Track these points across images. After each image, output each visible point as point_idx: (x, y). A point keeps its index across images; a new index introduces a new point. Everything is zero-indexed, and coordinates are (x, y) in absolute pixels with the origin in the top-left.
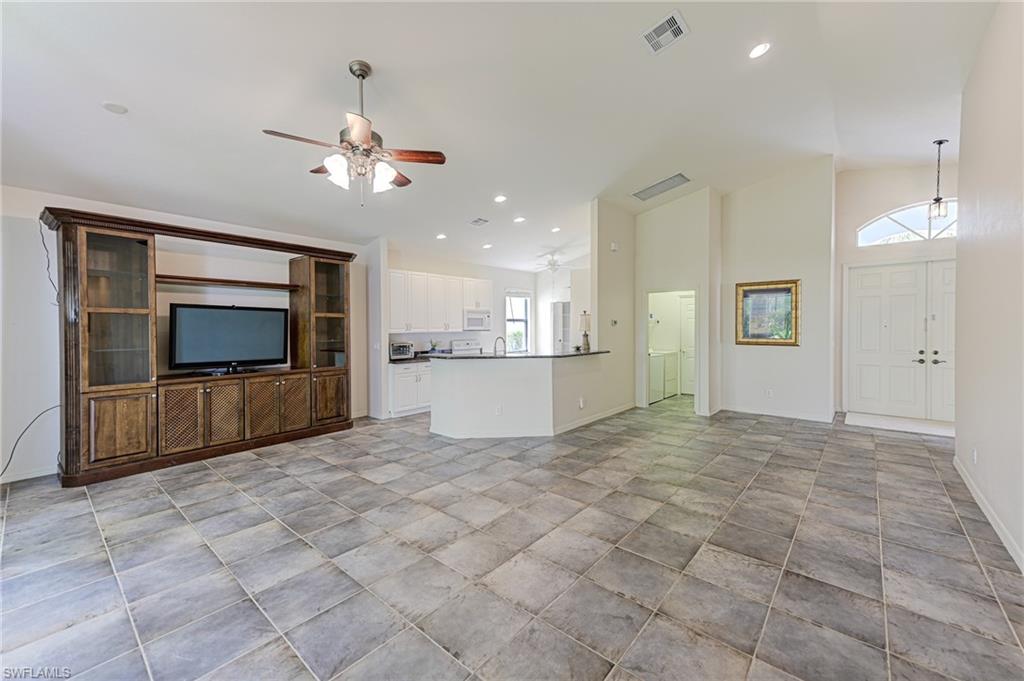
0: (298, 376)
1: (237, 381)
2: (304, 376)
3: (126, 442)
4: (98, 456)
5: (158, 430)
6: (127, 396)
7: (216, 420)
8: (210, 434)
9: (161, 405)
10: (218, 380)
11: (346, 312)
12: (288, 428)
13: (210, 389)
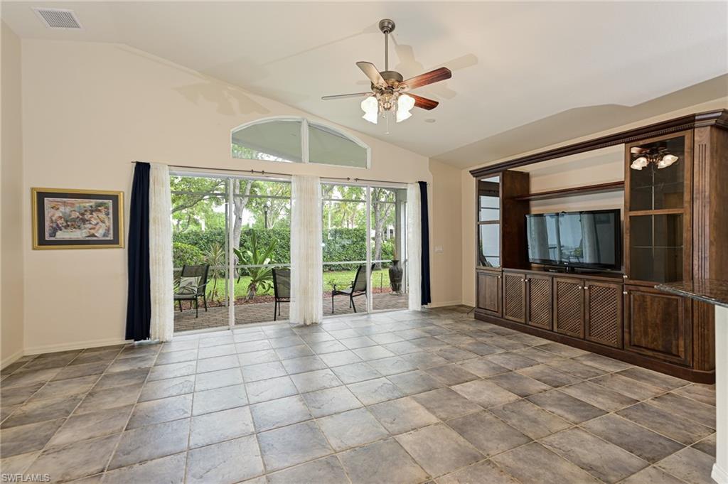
0: (606, 285)
1: (547, 278)
2: (612, 286)
3: (490, 302)
4: (481, 306)
5: (502, 300)
6: (490, 275)
7: (534, 305)
8: (529, 316)
9: (504, 284)
10: (535, 274)
11: (686, 205)
12: (593, 339)
13: (530, 280)
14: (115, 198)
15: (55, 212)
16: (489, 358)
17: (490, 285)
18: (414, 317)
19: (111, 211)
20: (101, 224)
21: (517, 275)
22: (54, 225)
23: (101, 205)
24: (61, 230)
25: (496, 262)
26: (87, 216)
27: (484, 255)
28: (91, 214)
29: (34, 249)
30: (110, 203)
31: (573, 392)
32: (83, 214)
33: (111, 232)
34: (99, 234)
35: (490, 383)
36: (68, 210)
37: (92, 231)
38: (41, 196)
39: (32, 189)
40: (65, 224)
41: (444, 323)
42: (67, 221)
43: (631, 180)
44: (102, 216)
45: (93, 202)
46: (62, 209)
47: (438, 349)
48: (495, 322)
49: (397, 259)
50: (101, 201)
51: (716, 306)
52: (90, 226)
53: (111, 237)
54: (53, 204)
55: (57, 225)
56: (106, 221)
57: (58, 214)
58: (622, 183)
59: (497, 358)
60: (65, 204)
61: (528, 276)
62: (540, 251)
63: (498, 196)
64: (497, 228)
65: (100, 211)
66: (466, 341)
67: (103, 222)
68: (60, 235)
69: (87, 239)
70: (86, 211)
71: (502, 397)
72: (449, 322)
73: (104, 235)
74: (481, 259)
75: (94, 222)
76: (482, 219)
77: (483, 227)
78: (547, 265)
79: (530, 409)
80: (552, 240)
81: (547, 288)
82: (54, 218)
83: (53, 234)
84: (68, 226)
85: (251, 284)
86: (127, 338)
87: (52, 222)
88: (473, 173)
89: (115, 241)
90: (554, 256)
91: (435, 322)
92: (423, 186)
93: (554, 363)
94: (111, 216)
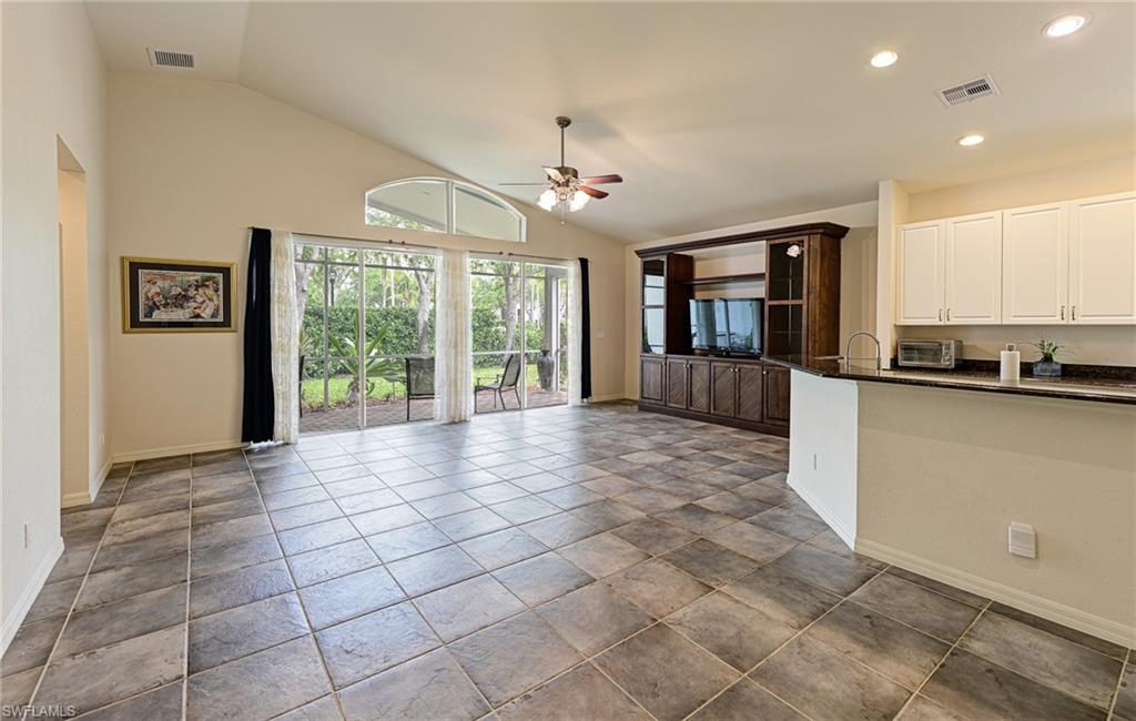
0: (751, 367)
1: (706, 363)
2: (756, 367)
3: (653, 391)
4: (645, 396)
5: (665, 388)
6: (654, 362)
7: (694, 390)
8: (690, 400)
9: (667, 371)
10: (696, 360)
11: (805, 297)
12: (741, 416)
13: (691, 366)
14: (226, 271)
15: (150, 287)
16: (652, 438)
17: (654, 372)
18: (573, 411)
19: (221, 286)
20: (207, 301)
21: (679, 360)
22: (151, 303)
23: (208, 279)
24: (159, 309)
25: (660, 351)
26: (192, 292)
27: (650, 343)
28: (197, 290)
29: (124, 332)
30: (220, 277)
31: (716, 453)
32: (186, 290)
33: (221, 312)
34: (206, 314)
35: (652, 452)
36: (167, 284)
37: (197, 311)
38: (135, 267)
39: (122, 259)
40: (163, 302)
41: (608, 414)
42: (166, 299)
43: (770, 273)
44: (210, 292)
45: (198, 276)
46: (160, 283)
47: (604, 434)
48: (659, 411)
49: (547, 349)
50: (208, 274)
51: (792, 370)
52: (196, 305)
53: (220, 319)
54: (149, 278)
55: (154, 303)
56: (215, 298)
57: (155, 289)
58: (763, 275)
59: (660, 437)
60: (164, 277)
61: (690, 362)
62: (708, 338)
63: (662, 275)
64: (661, 313)
65: (207, 286)
66: (631, 427)
67: (211, 300)
68: (158, 316)
69: (192, 320)
70: (190, 286)
71: (661, 458)
72: (613, 413)
73: (213, 316)
74: (646, 348)
75: (199, 299)
76: (648, 303)
77: (648, 311)
78: (712, 350)
79: (682, 464)
80: (720, 327)
81: (706, 372)
82: (150, 295)
83: (149, 314)
84: (168, 304)
85: (352, 384)
86: (244, 440)
87: (147, 298)
88: (638, 253)
89: (226, 323)
90: (721, 343)
91: (597, 414)
92: (584, 263)
93: (708, 438)
94: (221, 292)
